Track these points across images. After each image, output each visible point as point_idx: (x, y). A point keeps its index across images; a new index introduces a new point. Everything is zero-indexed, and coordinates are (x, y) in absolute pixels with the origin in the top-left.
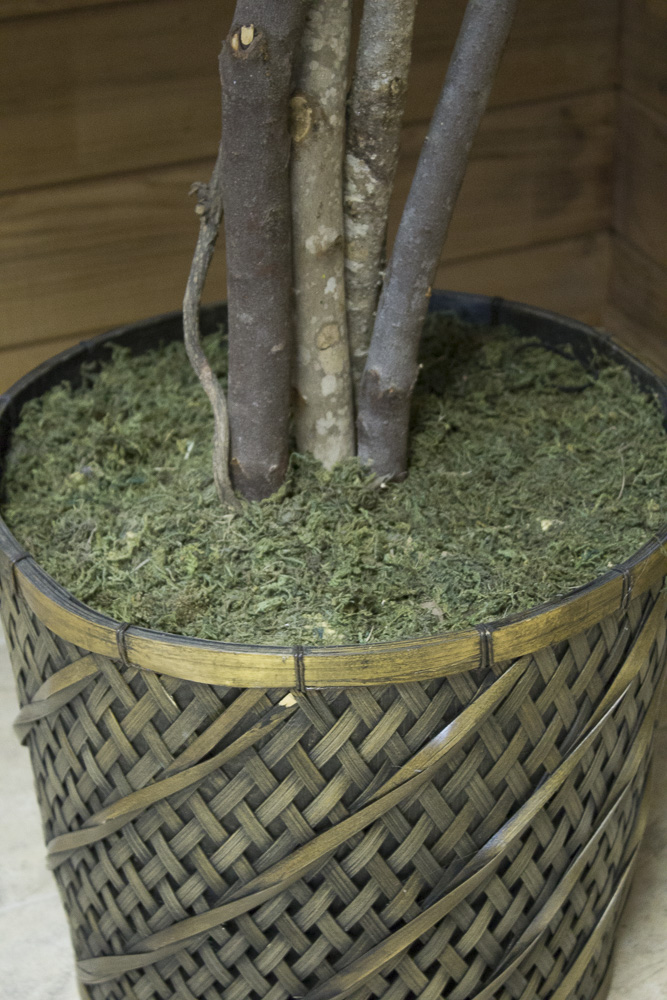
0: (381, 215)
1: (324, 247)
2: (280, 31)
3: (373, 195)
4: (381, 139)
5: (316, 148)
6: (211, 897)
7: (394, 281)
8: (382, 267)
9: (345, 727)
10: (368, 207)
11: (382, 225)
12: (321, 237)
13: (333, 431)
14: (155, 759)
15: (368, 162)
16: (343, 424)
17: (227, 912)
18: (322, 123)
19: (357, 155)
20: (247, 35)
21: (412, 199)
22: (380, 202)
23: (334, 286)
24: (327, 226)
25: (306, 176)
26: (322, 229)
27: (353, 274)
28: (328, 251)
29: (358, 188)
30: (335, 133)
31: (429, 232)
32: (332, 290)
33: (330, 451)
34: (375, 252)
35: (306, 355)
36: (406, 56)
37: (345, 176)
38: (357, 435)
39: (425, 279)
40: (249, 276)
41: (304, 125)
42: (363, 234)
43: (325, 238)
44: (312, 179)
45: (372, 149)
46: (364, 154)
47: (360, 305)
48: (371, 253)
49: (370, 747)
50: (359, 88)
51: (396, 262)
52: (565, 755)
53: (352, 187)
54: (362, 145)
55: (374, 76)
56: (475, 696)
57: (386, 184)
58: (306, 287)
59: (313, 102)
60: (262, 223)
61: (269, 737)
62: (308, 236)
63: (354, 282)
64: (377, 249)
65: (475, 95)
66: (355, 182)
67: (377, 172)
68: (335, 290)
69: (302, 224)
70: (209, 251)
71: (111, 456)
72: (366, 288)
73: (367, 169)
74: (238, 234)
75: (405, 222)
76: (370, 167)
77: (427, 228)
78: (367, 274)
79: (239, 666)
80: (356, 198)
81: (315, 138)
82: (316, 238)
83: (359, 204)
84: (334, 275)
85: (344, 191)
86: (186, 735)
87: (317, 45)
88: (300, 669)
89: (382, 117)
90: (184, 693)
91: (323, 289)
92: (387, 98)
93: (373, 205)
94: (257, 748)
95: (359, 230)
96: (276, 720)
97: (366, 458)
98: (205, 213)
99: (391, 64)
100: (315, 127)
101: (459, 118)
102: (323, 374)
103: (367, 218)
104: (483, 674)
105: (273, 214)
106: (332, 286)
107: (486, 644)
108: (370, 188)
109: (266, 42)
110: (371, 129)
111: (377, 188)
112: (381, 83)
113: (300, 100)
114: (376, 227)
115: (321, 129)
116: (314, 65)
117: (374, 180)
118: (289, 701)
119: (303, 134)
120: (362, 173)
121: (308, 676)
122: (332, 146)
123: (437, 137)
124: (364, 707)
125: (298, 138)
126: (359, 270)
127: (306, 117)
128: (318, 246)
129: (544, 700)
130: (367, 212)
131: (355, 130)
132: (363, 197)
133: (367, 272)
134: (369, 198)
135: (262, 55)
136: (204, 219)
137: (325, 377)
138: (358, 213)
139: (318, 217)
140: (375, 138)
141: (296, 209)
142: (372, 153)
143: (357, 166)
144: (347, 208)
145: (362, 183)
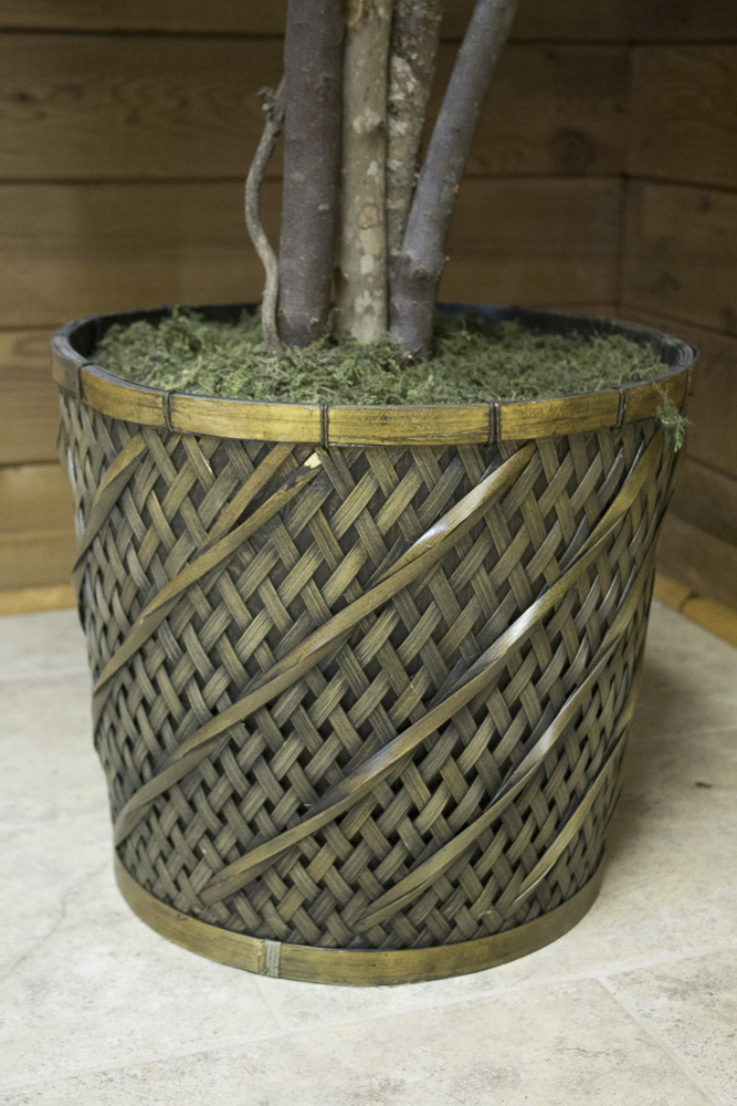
0: (418, 117)
1: (368, 128)
3: (412, 94)
4: (421, 39)
5: (366, 33)
6: (233, 692)
7: (427, 180)
8: (418, 170)
9: (363, 493)
10: (408, 105)
11: (420, 127)
12: (367, 119)
13: (369, 310)
14: (190, 538)
15: (409, 61)
16: (378, 306)
17: (247, 705)
18: (371, 12)
19: (401, 55)
21: (446, 103)
22: (418, 102)
23: (376, 170)
24: (372, 109)
25: (357, 60)
26: (368, 112)
27: (393, 172)
28: (372, 133)
29: (400, 87)
30: (383, 25)
31: (458, 130)
32: (374, 174)
33: (366, 331)
34: (413, 152)
35: (349, 233)
37: (389, 78)
38: (390, 318)
39: (453, 174)
40: (303, 136)
41: (356, 11)
42: (403, 132)
43: (370, 120)
45: (412, 48)
46: (405, 54)
47: (397, 204)
48: (409, 152)
49: (387, 517)
52: (563, 569)
53: (395, 86)
54: (405, 45)
56: (483, 476)
57: (424, 85)
58: (352, 167)
60: (317, 86)
61: (293, 502)
62: (355, 116)
63: (393, 180)
64: (414, 150)
65: (502, 11)
66: (398, 81)
67: (417, 72)
68: (377, 174)
69: (351, 105)
70: (272, 141)
71: (177, 344)
72: (403, 187)
73: (408, 68)
74: (295, 98)
75: (439, 123)
76: (411, 67)
77: (456, 127)
78: (404, 173)
79: (269, 419)
80: (398, 97)
81: (365, 25)
82: (363, 119)
83: (400, 101)
84: (376, 159)
85: (388, 92)
86: (219, 504)
88: (325, 422)
89: (422, 16)
90: (221, 450)
91: (365, 170)
93: (412, 104)
94: (283, 515)
95: (399, 127)
96: (301, 482)
97: (398, 336)
98: (271, 110)
100: (366, 14)
101: (487, 30)
102: (362, 253)
103: (406, 116)
104: (490, 452)
105: (326, 80)
106: (373, 169)
107: (494, 415)
108: (410, 87)
110: (413, 28)
111: (416, 87)
114: (414, 126)
115: (371, 18)
117: (413, 79)
118: (313, 461)
119: (355, 20)
120: (404, 72)
121: (332, 429)
122: (380, 37)
123: (470, 49)
124: (381, 469)
125: (351, 24)
126: (398, 168)
128: (363, 126)
129: (547, 501)
130: (407, 110)
131: (400, 32)
132: (404, 95)
133: (404, 170)
134: (409, 96)
136: (269, 115)
137: (364, 261)
138: (399, 110)
139: (365, 100)
140: (416, 38)
141: (346, 91)
142: (413, 52)
143: (399, 65)
144: (390, 107)
145: (403, 82)
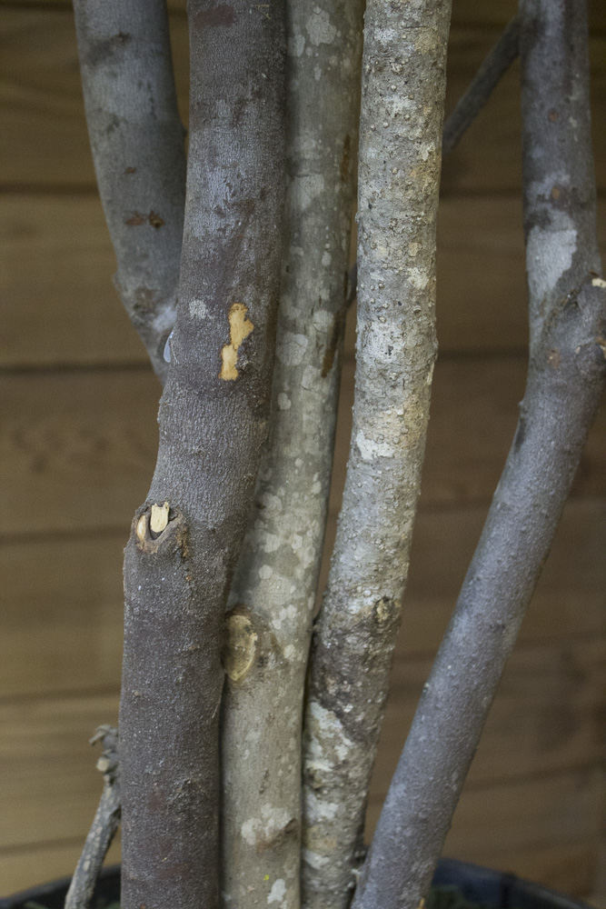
0: (357, 791)
1: (268, 837)
2: (209, 515)
3: (345, 762)
4: (359, 684)
5: (261, 691)
7: (371, 887)
8: (358, 861)
10: (337, 779)
11: (359, 804)
12: (265, 822)
15: (340, 715)
18: (271, 656)
19: (324, 704)
20: (159, 518)
21: (402, 771)
22: (355, 773)
23: (283, 891)
24: (274, 805)
25: (246, 732)
26: (267, 810)
27: (314, 871)
28: (274, 842)
29: (324, 752)
30: (292, 672)
31: (424, 821)
32: (280, 898)
34: (347, 842)
36: (401, 568)
37: (305, 731)
39: (416, 887)
40: (149, 877)
41: (244, 656)
42: (330, 816)
43: (271, 823)
44: (254, 736)
45: (347, 698)
46: (334, 704)
48: (340, 844)
50: (331, 608)
51: (376, 859)
53: (316, 749)
54: (332, 690)
55: (352, 593)
57: (366, 748)
58: (242, 893)
59: (260, 625)
60: (171, 799)
62: (245, 819)
63: (315, 882)
64: (349, 838)
65: (499, 629)
66: (322, 743)
67: (352, 730)
68: (284, 897)
69: (237, 800)
72: (332, 892)
73: (338, 725)
74: (135, 812)
75: (391, 804)
76: (342, 723)
77: (421, 815)
78: (333, 873)
80: (320, 765)
81: (260, 677)
82: (257, 822)
83: (325, 774)
84: (283, 875)
85: (305, 752)
87: (272, 543)
89: (362, 652)
91: (264, 897)
92: (371, 625)
93: (345, 777)
95: (324, 809)
98: (110, 771)
99: (379, 576)
100: (261, 661)
101: (474, 660)
103: (336, 794)
105: (189, 787)
106: (279, 892)
108: (342, 753)
109: (188, 530)
110: (345, 668)
111: (352, 752)
112: (362, 603)
113: (241, 621)
114: (348, 807)
115: (271, 665)
116: (266, 572)
117: (347, 742)
119: (242, 670)
120: (330, 730)
122: (288, 690)
125: (235, 676)
126: (322, 866)
127: (248, 646)
128: (259, 834)
130: (336, 786)
131: (323, 669)
132: (332, 765)
133: (333, 869)
134: (340, 766)
135: (179, 550)
136: (107, 778)
138: (324, 787)
139: (261, 792)
140: (351, 682)
141: (228, 778)
142: (346, 702)
143: (323, 719)
144: (306, 778)
145: (330, 744)
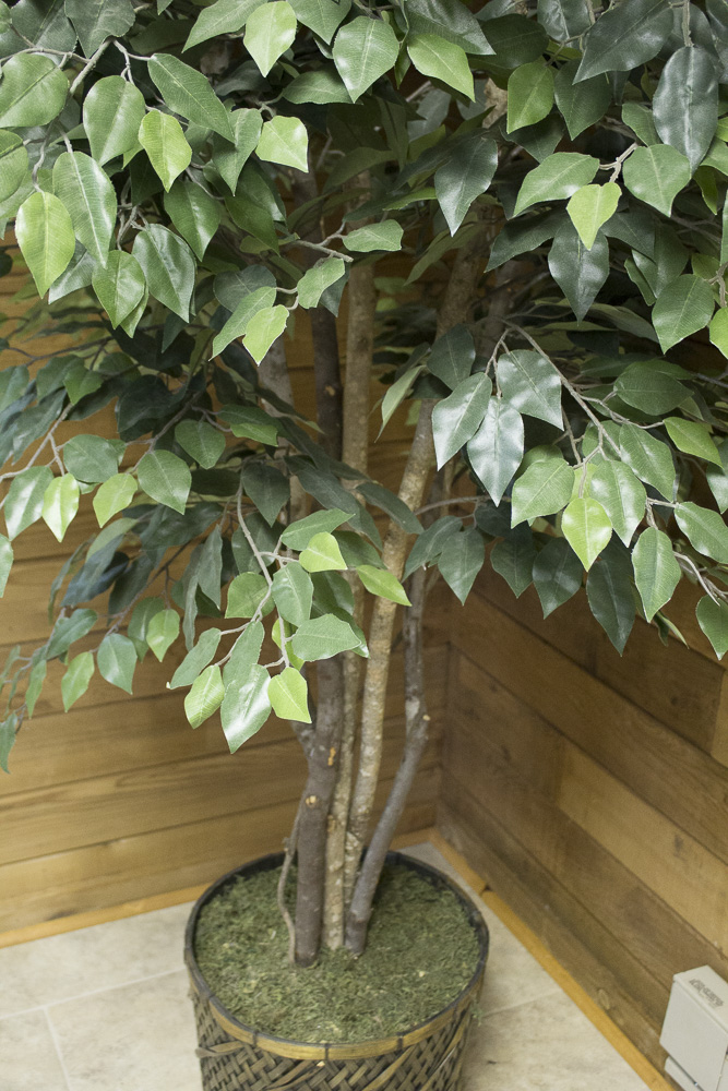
0: (359, 853)
1: (336, 868)
2: (325, 797)
4: (361, 828)
5: (336, 833)
7: (363, 878)
9: (344, 1073)
10: (354, 851)
11: (359, 857)
12: (336, 864)
13: (336, 935)
14: (263, 1082)
15: (355, 836)
16: (340, 932)
19: (352, 833)
20: (313, 799)
22: (359, 849)
24: (338, 859)
25: (331, 844)
26: (336, 861)
27: (347, 875)
28: (337, 870)
30: (343, 828)
33: (334, 941)
35: (327, 907)
36: (372, 799)
37: (346, 840)
38: (345, 936)
41: (332, 826)
42: (352, 860)
44: (334, 845)
46: (354, 833)
47: (349, 885)
48: (355, 867)
49: (353, 1081)
50: (353, 810)
51: (364, 870)
52: (429, 1077)
53: (348, 843)
54: (353, 830)
55: (359, 807)
56: (395, 1060)
57: (362, 843)
58: (329, 883)
59: (335, 818)
61: (312, 1077)
62: (331, 866)
64: (357, 865)
65: (398, 811)
66: (350, 842)
67: (358, 839)
69: (328, 860)
71: (242, 939)
72: (352, 879)
73: (354, 838)
79: (302, 1052)
80: (349, 848)
81: (335, 830)
82: (333, 866)
83: (350, 850)
84: (340, 877)
85: (345, 845)
86: (278, 1075)
87: (338, 796)
88: (327, 1053)
89: (362, 821)
90: (278, 1060)
91: (335, 884)
92: (365, 815)
93: (356, 850)
94: (307, 1081)
95: (350, 859)
96: (315, 1071)
97: (349, 946)
99: (367, 802)
100: (336, 827)
102: (333, 914)
103: (354, 855)
104: (398, 1052)
106: (339, 882)
107: (400, 1041)
108: (355, 844)
109: (320, 801)
110: (357, 825)
111: (358, 844)
112: (363, 809)
113: (331, 817)
114: (357, 857)
115: (338, 826)
116: (336, 803)
117: (357, 842)
118: (321, 1064)
119: (331, 829)
121: (330, 1056)
122: (342, 832)
123: (382, 825)
124: (351, 1067)
125: (329, 831)
127: (333, 823)
128: (334, 868)
129: (421, 1058)
130: (354, 853)
131: (351, 826)
132: (353, 848)
133: (353, 873)
134: (355, 848)
135: (318, 806)
137: (334, 915)
138: (350, 853)
139: (335, 857)
140: (359, 828)
142: (357, 833)
143: (351, 837)
144: (346, 851)
145: (352, 843)
